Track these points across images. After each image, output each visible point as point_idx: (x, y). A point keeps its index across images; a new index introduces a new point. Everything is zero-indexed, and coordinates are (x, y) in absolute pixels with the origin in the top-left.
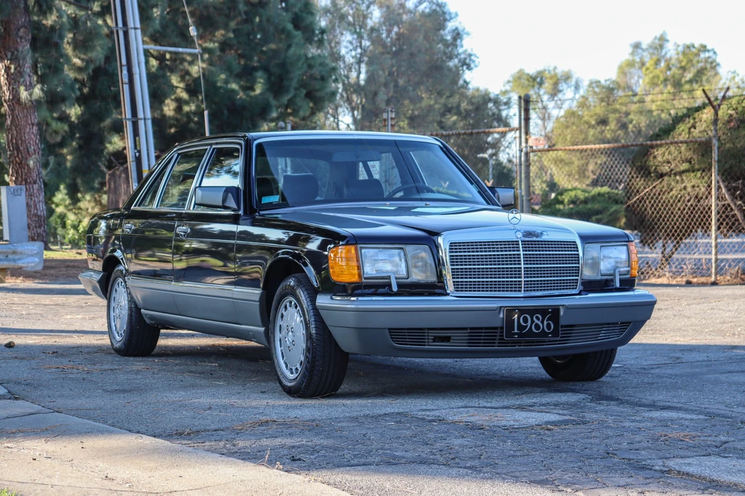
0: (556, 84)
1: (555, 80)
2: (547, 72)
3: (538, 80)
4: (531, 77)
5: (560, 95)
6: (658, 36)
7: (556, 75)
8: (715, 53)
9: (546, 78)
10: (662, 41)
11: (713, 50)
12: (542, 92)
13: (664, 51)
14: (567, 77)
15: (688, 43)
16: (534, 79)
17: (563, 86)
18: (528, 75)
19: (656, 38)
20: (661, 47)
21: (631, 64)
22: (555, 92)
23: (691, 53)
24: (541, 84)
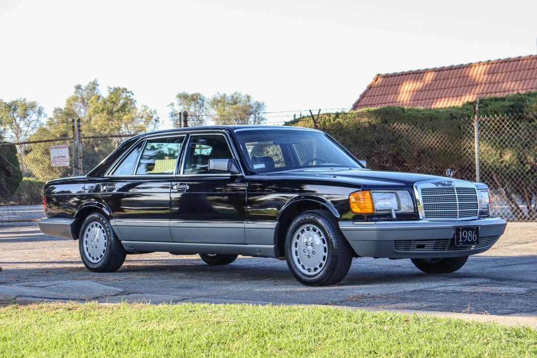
0: (25, 110)
1: (25, 107)
2: (19, 102)
3: (13, 107)
4: (8, 105)
5: (28, 118)
6: (92, 81)
7: (25, 104)
8: (132, 94)
9: (18, 106)
10: (94, 86)
11: (131, 92)
12: (15, 115)
13: (96, 91)
14: (33, 106)
15: (116, 87)
16: (10, 107)
17: (30, 112)
18: (5, 103)
19: (90, 83)
20: (94, 88)
21: (75, 99)
22: (24, 116)
23: (117, 92)
24: (15, 110)
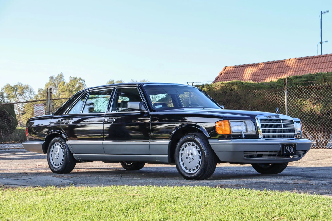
0: (22, 90)
1: (22, 89)
2: (19, 86)
3: (15, 88)
4: (12, 87)
5: (24, 94)
6: (59, 74)
7: (22, 87)
8: (84, 81)
9: (18, 88)
10: (61, 76)
11: (84, 80)
12: (17, 93)
13: (62, 80)
14: (27, 88)
15: (75, 77)
16: (14, 88)
17: (25, 91)
18: (11, 86)
19: (58, 75)
20: (61, 78)
21: (50, 84)
22: (22, 94)
23: (75, 80)
24: (16, 90)
